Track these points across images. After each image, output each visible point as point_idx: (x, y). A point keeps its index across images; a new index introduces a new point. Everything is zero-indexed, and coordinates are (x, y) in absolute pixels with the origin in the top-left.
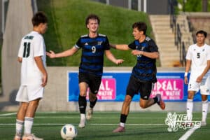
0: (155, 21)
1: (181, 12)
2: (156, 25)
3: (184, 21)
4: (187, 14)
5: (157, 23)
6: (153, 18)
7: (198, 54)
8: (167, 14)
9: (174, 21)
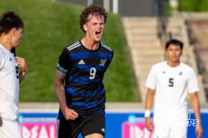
0: (132, 28)
1: (175, 13)
2: (134, 35)
3: (180, 28)
4: (186, 15)
5: (136, 31)
6: (128, 23)
7: (171, 80)
8: (152, 15)
9: (164, 27)
